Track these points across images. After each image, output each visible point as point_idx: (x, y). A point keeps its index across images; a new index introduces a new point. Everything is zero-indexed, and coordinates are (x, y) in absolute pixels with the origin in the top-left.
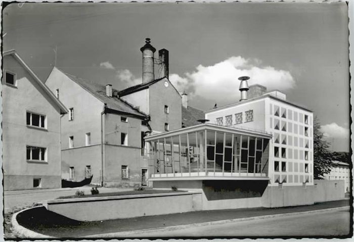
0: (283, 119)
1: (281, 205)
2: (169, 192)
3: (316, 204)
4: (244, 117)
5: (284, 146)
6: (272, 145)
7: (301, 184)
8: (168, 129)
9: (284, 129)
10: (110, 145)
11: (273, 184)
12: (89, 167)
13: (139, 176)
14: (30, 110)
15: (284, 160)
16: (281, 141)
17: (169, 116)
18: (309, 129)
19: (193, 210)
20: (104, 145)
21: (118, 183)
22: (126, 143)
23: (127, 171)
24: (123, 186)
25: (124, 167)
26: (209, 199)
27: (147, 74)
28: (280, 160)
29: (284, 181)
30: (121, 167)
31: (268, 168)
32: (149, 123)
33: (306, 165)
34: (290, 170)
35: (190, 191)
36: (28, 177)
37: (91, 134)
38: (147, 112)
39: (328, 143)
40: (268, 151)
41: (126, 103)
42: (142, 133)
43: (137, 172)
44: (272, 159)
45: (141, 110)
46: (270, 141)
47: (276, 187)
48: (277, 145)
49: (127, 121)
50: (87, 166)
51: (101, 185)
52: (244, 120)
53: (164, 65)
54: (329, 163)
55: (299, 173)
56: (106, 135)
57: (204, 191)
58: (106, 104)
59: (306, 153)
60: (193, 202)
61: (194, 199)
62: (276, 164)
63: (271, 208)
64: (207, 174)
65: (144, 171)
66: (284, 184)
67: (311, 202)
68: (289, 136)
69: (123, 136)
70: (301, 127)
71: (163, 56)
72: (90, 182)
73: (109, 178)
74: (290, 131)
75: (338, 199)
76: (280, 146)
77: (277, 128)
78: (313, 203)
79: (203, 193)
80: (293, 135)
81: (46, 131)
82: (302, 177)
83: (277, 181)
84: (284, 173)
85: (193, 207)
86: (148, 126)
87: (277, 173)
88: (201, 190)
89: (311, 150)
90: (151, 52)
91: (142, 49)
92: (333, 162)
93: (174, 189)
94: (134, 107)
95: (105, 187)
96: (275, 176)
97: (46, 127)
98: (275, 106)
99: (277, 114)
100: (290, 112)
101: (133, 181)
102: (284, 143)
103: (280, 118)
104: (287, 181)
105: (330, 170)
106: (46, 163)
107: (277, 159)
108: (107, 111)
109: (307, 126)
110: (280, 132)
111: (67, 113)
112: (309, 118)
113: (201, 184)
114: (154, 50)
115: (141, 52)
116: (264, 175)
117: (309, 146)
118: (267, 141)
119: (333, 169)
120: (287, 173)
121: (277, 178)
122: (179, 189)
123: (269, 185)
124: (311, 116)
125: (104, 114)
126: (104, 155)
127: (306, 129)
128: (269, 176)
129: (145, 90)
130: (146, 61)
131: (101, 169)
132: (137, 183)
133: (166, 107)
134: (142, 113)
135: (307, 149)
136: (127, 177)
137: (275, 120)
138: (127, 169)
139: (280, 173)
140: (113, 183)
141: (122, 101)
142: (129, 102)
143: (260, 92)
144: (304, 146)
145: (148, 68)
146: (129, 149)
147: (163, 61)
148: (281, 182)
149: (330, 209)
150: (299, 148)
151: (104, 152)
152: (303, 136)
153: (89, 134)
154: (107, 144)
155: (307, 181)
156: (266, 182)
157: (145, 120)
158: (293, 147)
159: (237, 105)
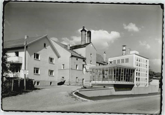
0: (139, 62)
1: (138, 94)
2: (103, 88)
3: (149, 94)
4: (125, 61)
5: (139, 72)
6: (136, 71)
7: (144, 86)
8: (91, 63)
9: (139, 66)
10: (73, 69)
11: (135, 86)
12: (63, 77)
13: (81, 81)
14: (50, 57)
15: (139, 77)
16: (138, 70)
17: (92, 58)
18: (147, 66)
19: (111, 95)
20: (70, 70)
21: (75, 84)
22: (78, 69)
23: (78, 80)
24: (76, 85)
25: (77, 78)
26: (116, 91)
27: (83, 41)
28: (138, 77)
29: (139, 85)
30: (76, 78)
31: (134, 80)
32: (85, 61)
33: (146, 79)
34: (141, 81)
35: (110, 88)
36: (49, 81)
37: (65, 65)
38: (84, 57)
39: (152, 70)
40: (134, 74)
41: (75, 52)
42: (83, 65)
43: (81, 80)
44: (135, 77)
45: (82, 55)
46: (135, 70)
47: (136, 87)
48: (137, 72)
49: (78, 60)
50: (62, 77)
51: (69, 84)
52: (125, 62)
53: (89, 37)
54: (152, 78)
55: (144, 82)
56: (72, 66)
57: (114, 88)
58: (72, 54)
59: (146, 74)
60: (111, 92)
61: (111, 91)
62: (137, 78)
63: (135, 95)
64: (115, 82)
65: (83, 79)
66: (139, 86)
67: (147, 93)
68: (141, 68)
69: (77, 65)
70: (145, 65)
71: (89, 34)
72: (64, 83)
73: (72, 82)
74: (141, 66)
75: (156, 92)
76: (138, 72)
77: (137, 65)
78: (148, 93)
79: (114, 89)
80: (142, 68)
81: (54, 64)
82: (145, 83)
83: (137, 85)
84: (139, 82)
85: (111, 93)
86: (85, 62)
87: (137, 82)
88: (113, 88)
89: (148, 73)
90: (85, 32)
91: (81, 31)
92: (153, 77)
93: (104, 87)
94: (79, 54)
95: (70, 85)
96: (136, 83)
97: (54, 63)
98: (137, 57)
99: (137, 60)
100: (141, 59)
101: (80, 83)
102: (139, 71)
103: (138, 62)
104: (140, 85)
105: (152, 81)
106: (54, 76)
107: (137, 77)
108: (72, 56)
109: (147, 64)
110: (138, 67)
111: (60, 57)
112: (147, 61)
113: (113, 85)
114: (86, 31)
115: (81, 32)
116: (133, 82)
117: (147, 72)
118: (134, 70)
119: (153, 80)
120: (140, 82)
121: (137, 84)
122: (106, 87)
123: (134, 86)
124: (148, 60)
125: (71, 57)
126: (70, 73)
127: (146, 65)
128: (134, 83)
129: (84, 48)
130: (83, 36)
131: (69, 78)
132: (81, 84)
133: (91, 54)
134: (82, 57)
135: (146, 73)
136: (78, 82)
137: (137, 62)
138: (78, 78)
139: (138, 82)
140: (73, 84)
141: (73, 51)
142: (76, 52)
143: (129, 51)
144: (146, 72)
145: (84, 39)
146: (78, 71)
147: (89, 35)
148: (138, 85)
149: (155, 95)
150: (144, 73)
151: (70, 72)
152: (145, 68)
153: (64, 65)
154: (71, 69)
155: (146, 85)
156: (133, 85)
157: (84, 59)
158: (142, 72)
159: (121, 56)
